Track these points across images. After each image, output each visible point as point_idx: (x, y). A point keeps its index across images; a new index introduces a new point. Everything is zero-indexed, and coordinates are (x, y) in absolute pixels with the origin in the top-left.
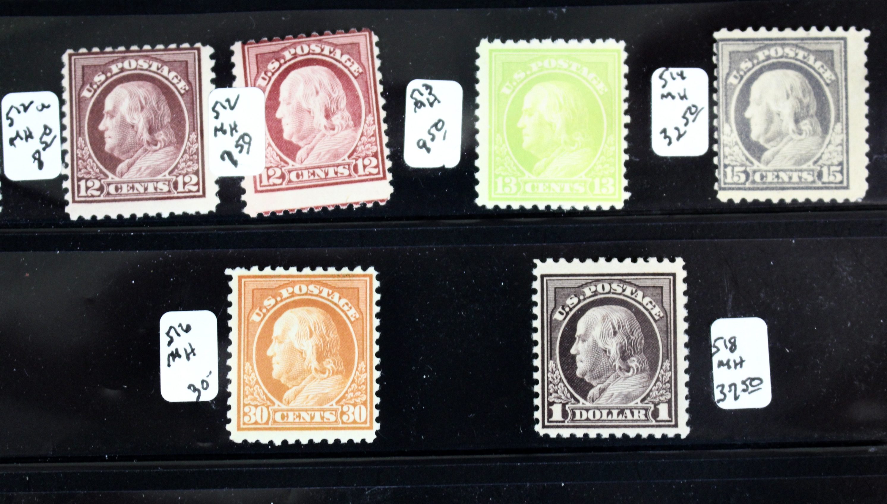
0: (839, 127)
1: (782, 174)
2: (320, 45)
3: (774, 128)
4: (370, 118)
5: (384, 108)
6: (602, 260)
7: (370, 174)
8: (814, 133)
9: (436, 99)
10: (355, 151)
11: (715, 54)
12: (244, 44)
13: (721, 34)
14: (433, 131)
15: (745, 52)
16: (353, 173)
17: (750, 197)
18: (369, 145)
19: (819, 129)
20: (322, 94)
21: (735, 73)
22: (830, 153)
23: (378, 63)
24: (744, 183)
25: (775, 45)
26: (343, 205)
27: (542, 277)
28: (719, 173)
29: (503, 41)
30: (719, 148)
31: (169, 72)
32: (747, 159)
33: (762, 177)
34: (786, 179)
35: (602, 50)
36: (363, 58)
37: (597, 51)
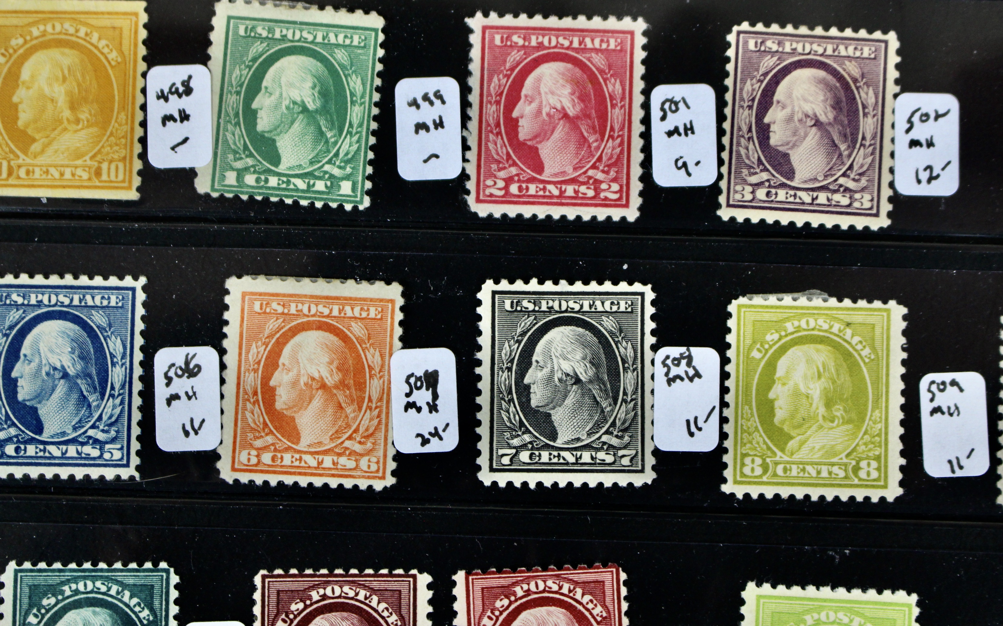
2: (557, 582)
12: (468, 574)
23: (625, 606)
29: (774, 586)
31: (379, 603)
35: (890, 604)
36: (608, 600)
37: (885, 604)
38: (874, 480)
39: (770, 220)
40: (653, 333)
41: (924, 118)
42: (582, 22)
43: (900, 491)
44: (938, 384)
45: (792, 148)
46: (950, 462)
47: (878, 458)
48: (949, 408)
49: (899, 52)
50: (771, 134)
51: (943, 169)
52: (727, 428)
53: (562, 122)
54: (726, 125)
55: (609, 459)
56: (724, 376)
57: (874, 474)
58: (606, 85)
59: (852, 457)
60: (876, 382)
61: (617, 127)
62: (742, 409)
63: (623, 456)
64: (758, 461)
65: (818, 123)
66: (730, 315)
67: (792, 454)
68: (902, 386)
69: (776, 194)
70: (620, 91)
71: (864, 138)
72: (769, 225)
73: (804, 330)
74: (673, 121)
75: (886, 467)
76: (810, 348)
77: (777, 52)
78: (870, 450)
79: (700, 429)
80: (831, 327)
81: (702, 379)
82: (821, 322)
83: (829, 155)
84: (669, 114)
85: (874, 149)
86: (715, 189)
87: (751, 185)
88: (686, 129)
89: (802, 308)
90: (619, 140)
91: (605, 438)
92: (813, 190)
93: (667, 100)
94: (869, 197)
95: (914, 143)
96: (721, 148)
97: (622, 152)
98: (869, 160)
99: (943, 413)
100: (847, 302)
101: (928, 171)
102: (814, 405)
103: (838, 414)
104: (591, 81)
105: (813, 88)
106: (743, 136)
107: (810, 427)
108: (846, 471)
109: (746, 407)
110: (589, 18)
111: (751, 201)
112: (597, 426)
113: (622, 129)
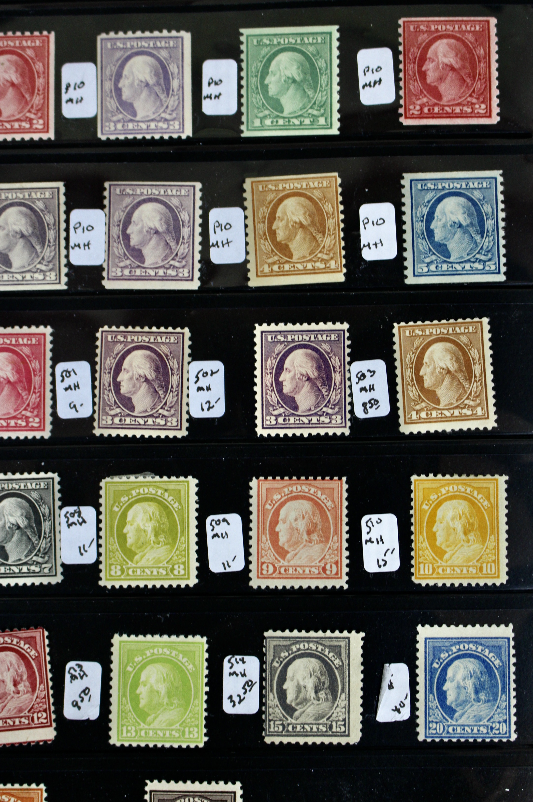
0: (343, 696)
1: (306, 726)
2: (10, 638)
3: (301, 696)
4: (42, 686)
5: (51, 679)
6: (189, 782)
7: (42, 723)
8: (327, 700)
9: (85, 674)
10: (32, 708)
11: (265, 647)
13: (269, 633)
14: (83, 695)
15: (284, 646)
16: (31, 722)
17: (285, 740)
18: (41, 704)
19: (331, 697)
20: (12, 670)
21: (277, 659)
22: (338, 713)
23: (47, 650)
24: (282, 732)
25: (303, 641)
26: (25, 743)
27: (151, 792)
28: (266, 725)
29: (129, 636)
30: (266, 708)
32: (284, 716)
33: (293, 728)
34: (309, 729)
35: (192, 643)
36: (38, 647)
37: (189, 643)
38: (182, 575)
39: (122, 435)
40: (60, 499)
41: (205, 375)
42: (17, 330)
43: (196, 581)
44: (216, 522)
45: (132, 395)
46: (223, 564)
47: (184, 563)
48: (222, 534)
49: (190, 339)
50: (121, 387)
51: (216, 402)
52: (101, 550)
53: (7, 386)
54: (97, 383)
55: (37, 569)
56: (99, 521)
57: (182, 572)
58: (31, 364)
59: (170, 563)
60: (182, 521)
61: (37, 387)
62: (109, 539)
63: (45, 568)
64: (119, 567)
65: (147, 380)
66: (101, 488)
67: (137, 563)
68: (196, 523)
69: (125, 420)
70: (39, 367)
71: (172, 387)
72: (122, 437)
73: (142, 494)
74: (69, 382)
75: (189, 567)
76: (145, 505)
77: (124, 341)
78: (179, 559)
79: (86, 551)
80: (157, 492)
81: (87, 524)
82: (151, 489)
83: (153, 397)
84: (65, 378)
85: (178, 393)
86: (91, 419)
87: (111, 416)
88: (75, 386)
89: (140, 482)
90: (38, 394)
91: (35, 558)
92: (145, 417)
93: (64, 371)
94: (176, 420)
95: (200, 389)
96: (94, 396)
97: (40, 400)
98: (175, 399)
99: (219, 537)
100: (165, 478)
101: (208, 404)
102: (149, 536)
103: (162, 540)
104: (23, 362)
105: (144, 361)
106: (106, 389)
107: (146, 548)
108: (166, 571)
109: (111, 538)
110: (21, 327)
111: (111, 425)
112: (30, 552)
113: (40, 388)
